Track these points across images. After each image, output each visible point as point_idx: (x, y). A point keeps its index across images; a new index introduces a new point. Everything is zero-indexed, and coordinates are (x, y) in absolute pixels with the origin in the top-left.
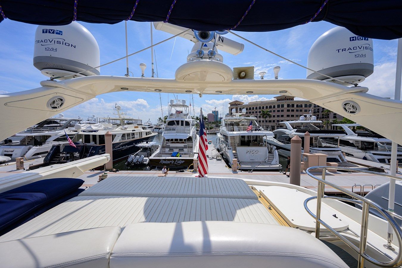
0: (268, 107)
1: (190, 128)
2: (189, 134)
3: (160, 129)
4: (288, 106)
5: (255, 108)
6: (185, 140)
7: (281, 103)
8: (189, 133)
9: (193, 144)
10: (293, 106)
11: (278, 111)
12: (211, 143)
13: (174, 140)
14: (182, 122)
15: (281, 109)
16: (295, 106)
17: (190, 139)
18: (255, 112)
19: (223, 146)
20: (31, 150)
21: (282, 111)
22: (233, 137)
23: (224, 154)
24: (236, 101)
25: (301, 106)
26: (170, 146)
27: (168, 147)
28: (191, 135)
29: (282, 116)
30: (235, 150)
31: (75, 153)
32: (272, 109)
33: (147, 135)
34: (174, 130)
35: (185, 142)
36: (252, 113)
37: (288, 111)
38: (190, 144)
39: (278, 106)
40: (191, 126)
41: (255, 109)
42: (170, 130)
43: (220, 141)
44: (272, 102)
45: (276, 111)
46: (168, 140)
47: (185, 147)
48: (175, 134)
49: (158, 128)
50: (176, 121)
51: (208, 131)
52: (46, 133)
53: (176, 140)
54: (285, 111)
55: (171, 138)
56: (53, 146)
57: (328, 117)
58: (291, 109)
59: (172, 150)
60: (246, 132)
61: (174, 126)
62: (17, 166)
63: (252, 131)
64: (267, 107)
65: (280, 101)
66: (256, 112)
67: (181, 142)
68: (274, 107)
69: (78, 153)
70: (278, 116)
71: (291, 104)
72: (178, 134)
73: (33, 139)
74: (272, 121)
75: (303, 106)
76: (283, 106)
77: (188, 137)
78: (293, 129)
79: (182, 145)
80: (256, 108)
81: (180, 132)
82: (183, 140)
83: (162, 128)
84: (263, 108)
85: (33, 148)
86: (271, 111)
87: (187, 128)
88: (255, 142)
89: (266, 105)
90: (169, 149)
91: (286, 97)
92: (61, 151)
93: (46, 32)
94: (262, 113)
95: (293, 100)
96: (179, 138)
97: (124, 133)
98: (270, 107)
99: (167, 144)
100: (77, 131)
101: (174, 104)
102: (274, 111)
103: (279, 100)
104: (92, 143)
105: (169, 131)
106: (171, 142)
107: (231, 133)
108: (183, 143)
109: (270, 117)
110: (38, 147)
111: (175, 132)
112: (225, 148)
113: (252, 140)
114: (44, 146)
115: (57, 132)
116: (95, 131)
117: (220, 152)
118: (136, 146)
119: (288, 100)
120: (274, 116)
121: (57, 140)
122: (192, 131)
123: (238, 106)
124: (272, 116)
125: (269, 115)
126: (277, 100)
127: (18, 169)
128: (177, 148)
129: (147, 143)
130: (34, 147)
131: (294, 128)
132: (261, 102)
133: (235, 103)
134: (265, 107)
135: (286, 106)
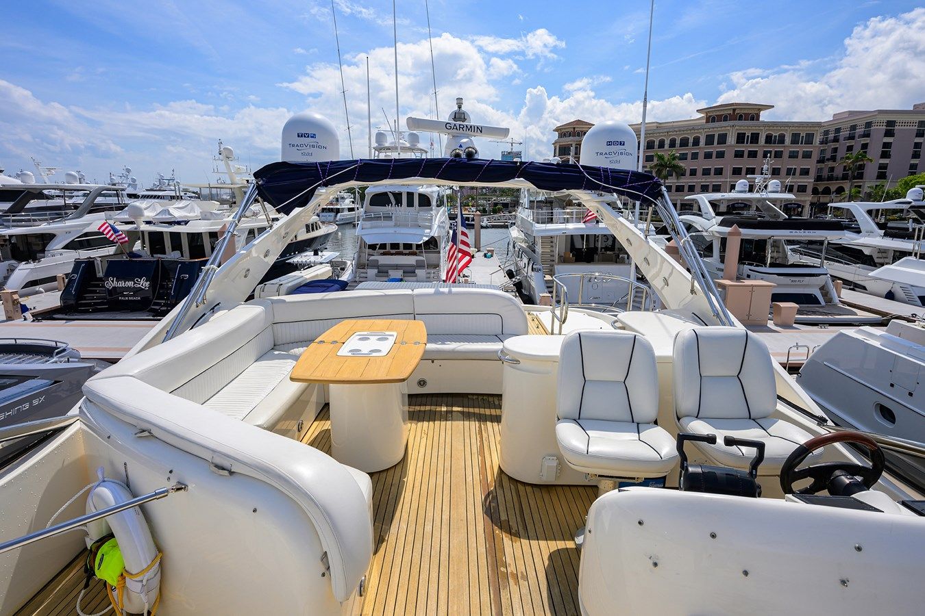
0: (678, 142)
1: (433, 213)
2: (428, 231)
3: (338, 211)
4: (741, 138)
6: (418, 246)
7: (718, 128)
8: (430, 228)
9: (440, 258)
10: (755, 138)
11: (708, 156)
12: (492, 256)
13: (388, 247)
14: (410, 195)
15: (715, 148)
16: (762, 140)
17: (432, 244)
19: (522, 264)
20: (16, 272)
21: (721, 155)
22: (549, 240)
23: (524, 284)
24: (580, 122)
25: (781, 140)
26: (380, 263)
27: (375, 265)
28: (435, 232)
29: (719, 172)
30: (552, 273)
31: (137, 280)
32: (689, 151)
33: (308, 231)
34: (388, 218)
35: (418, 251)
37: (739, 155)
38: (432, 256)
39: (710, 140)
40: (434, 208)
42: (378, 218)
43: (516, 249)
44: (691, 127)
45: (701, 156)
46: (373, 247)
47: (420, 265)
48: (391, 231)
49: (331, 210)
50: (394, 194)
51: (485, 219)
52: (43, 227)
53: (395, 246)
54: (729, 155)
55: (380, 243)
56: (78, 263)
57: (861, 176)
58: (747, 148)
59: (386, 274)
60: (582, 225)
61: (387, 209)
62: (7, 312)
63: (598, 222)
64: (672, 144)
65: (716, 124)
67: (407, 251)
68: (696, 142)
69: (146, 281)
70: (706, 172)
71: (748, 134)
72: (399, 230)
73: (7, 243)
74: (686, 189)
75: (788, 140)
76: (723, 139)
77: (426, 239)
78: (713, 214)
79: (410, 260)
81: (406, 226)
82: (414, 247)
83: (343, 209)
84: (662, 145)
85: (19, 268)
86: (683, 157)
87: (423, 214)
88: (608, 252)
89: (669, 135)
90: (376, 271)
91: (734, 110)
92: (100, 274)
93: (302, 136)
95: (758, 119)
96: (401, 241)
97: (252, 228)
98: (684, 143)
99: (372, 258)
100: (132, 223)
101: (387, 145)
102: (695, 156)
103: (713, 120)
104: (172, 255)
105: (374, 223)
106: (382, 251)
107: (543, 226)
108: (415, 254)
109: (681, 173)
110: (32, 265)
111: (392, 223)
112: (526, 269)
113: (599, 246)
114: (45, 262)
115: (68, 223)
116: (179, 223)
117: (514, 280)
118: (290, 264)
119: (740, 118)
120: (693, 172)
121: (71, 246)
122: (437, 222)
124: (688, 173)
125: (675, 167)
126: (707, 121)
127: (9, 319)
128: (397, 267)
129: (316, 254)
130: (23, 265)
131: (718, 214)
132: (655, 125)
133: (574, 128)
134: (666, 142)
135: (733, 139)
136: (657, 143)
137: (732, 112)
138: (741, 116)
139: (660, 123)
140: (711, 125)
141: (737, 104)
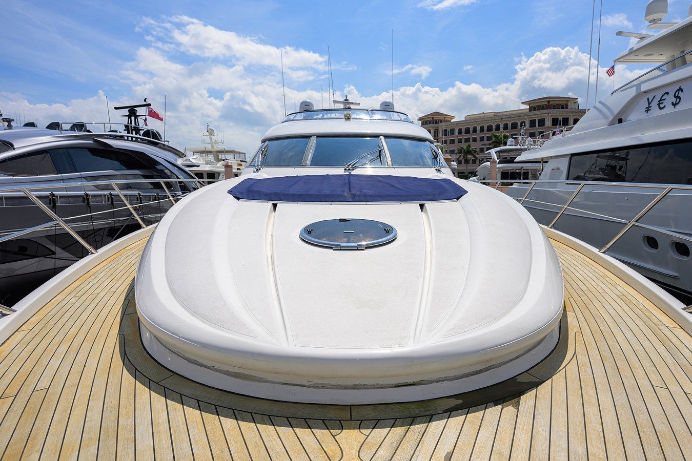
0: (509, 126)
4: (555, 122)
5: (478, 129)
7: (538, 115)
10: (566, 122)
18: (478, 139)
24: (437, 113)
32: (518, 132)
36: (471, 140)
39: (532, 124)
41: (478, 132)
44: (518, 114)
64: (506, 127)
65: (536, 112)
66: (482, 139)
68: (523, 125)
71: (560, 118)
76: (542, 122)
80: (482, 130)
84: (498, 128)
89: (504, 121)
91: (549, 102)
94: (494, 139)
95: (567, 108)
103: (534, 109)
123: (440, 124)
126: (530, 109)
132: (493, 114)
133: (433, 118)
134: (501, 126)
135: (550, 122)
136: (494, 127)
137: (547, 103)
138: (554, 106)
139: (497, 113)
140: (533, 113)
141: (550, 98)
